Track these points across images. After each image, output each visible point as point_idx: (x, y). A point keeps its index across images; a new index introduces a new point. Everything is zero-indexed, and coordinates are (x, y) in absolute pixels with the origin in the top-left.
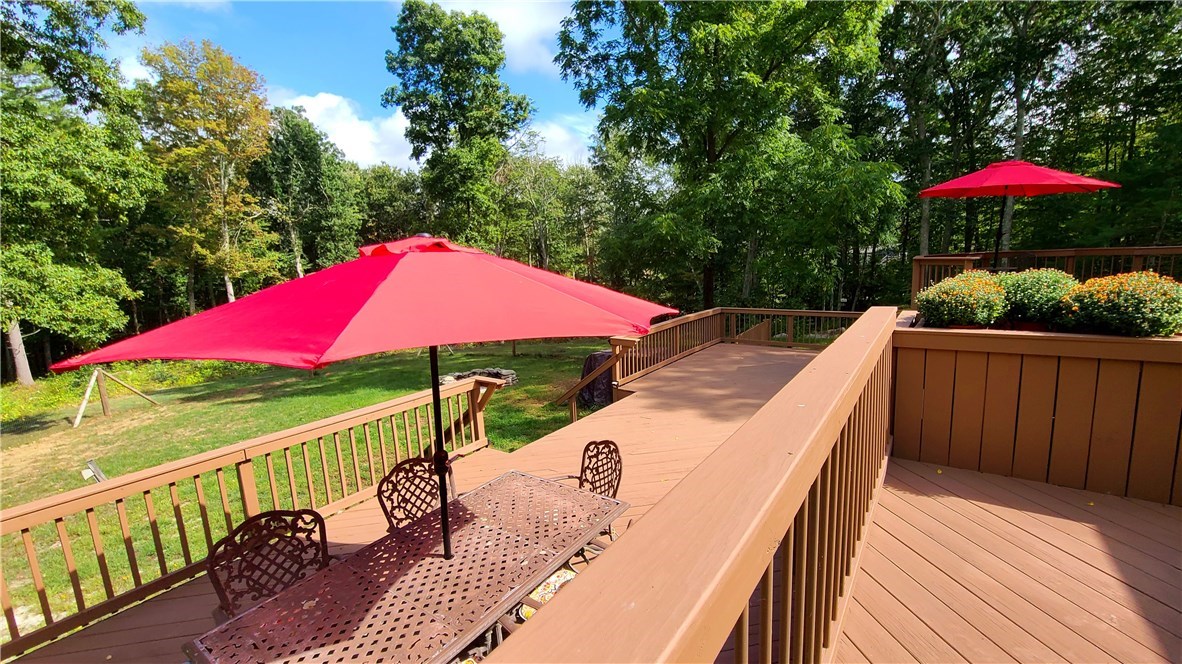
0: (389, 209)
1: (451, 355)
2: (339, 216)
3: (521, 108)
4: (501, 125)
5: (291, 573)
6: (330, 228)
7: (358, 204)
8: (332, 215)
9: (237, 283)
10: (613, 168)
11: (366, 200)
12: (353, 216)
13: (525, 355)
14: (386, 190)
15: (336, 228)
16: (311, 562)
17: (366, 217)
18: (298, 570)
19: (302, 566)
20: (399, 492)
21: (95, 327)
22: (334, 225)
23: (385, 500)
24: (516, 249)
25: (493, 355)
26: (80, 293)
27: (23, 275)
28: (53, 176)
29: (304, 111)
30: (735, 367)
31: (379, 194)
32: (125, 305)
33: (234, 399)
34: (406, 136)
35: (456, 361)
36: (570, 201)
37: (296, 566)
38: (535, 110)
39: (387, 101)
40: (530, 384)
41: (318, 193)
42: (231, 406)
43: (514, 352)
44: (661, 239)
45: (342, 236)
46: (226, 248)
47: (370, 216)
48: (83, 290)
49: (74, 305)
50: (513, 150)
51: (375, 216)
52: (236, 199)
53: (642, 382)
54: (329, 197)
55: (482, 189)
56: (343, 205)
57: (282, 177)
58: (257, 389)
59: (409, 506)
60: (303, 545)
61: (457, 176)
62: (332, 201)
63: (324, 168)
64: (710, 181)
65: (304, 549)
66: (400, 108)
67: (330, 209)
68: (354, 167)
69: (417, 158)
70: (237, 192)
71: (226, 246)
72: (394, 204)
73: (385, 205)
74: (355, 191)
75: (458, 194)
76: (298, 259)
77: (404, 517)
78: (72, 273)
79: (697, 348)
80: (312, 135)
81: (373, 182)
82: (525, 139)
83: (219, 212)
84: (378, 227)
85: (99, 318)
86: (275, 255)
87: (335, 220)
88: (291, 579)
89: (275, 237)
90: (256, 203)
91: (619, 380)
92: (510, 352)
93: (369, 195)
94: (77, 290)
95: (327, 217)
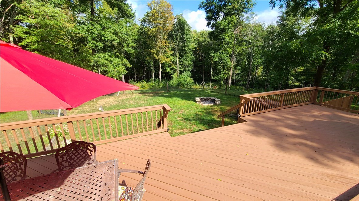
0: (203, 44)
1: (207, 91)
2: (188, 46)
3: (247, 3)
4: (238, 10)
5: (11, 177)
6: (185, 50)
7: (195, 43)
8: (186, 46)
9: (162, 64)
10: (287, 24)
11: (197, 41)
12: (192, 46)
13: (229, 94)
14: (203, 38)
15: (187, 50)
16: (19, 176)
17: (197, 46)
18: (14, 177)
19: (16, 176)
20: (69, 154)
21: (120, 73)
22: (186, 49)
23: (59, 157)
24: (242, 57)
25: (219, 93)
26: (118, 65)
27: (107, 60)
28: (113, 36)
29: (183, 15)
30: (312, 119)
31: (201, 39)
32: (127, 69)
33: (148, 95)
34: (206, 19)
35: (207, 93)
36: (265, 39)
37: (14, 175)
38: (255, 4)
39: (200, 7)
40: (224, 105)
41: (183, 39)
42: (146, 97)
43: (226, 92)
44: (291, 52)
45: (188, 52)
46: (161, 55)
47: (198, 46)
48: (119, 64)
49: (117, 68)
50: (244, 20)
51: (199, 46)
52: (163, 42)
53: (254, 117)
54: (186, 41)
55: (227, 35)
56: (189, 43)
57: (176, 36)
58: (154, 93)
59: (72, 161)
60: (18, 168)
61: (219, 31)
62: (186, 42)
63: (186, 32)
64: (331, 23)
65: (18, 170)
66: (204, 9)
67: (186, 44)
68: (195, 32)
69: (208, 26)
70: (164, 40)
71: (160, 54)
72: (205, 42)
73: (202, 43)
74: (194, 39)
75: (219, 37)
76: (178, 59)
77: (68, 165)
78: (118, 60)
79: (295, 105)
80: (183, 22)
81: (200, 36)
82: (249, 16)
83: (160, 46)
84: (200, 50)
85: (121, 71)
86: (172, 57)
87: (187, 48)
88: (11, 180)
89: (172, 52)
90: (168, 43)
91: (241, 114)
92: (225, 92)
93: (198, 40)
94: (118, 64)
95: (185, 47)
